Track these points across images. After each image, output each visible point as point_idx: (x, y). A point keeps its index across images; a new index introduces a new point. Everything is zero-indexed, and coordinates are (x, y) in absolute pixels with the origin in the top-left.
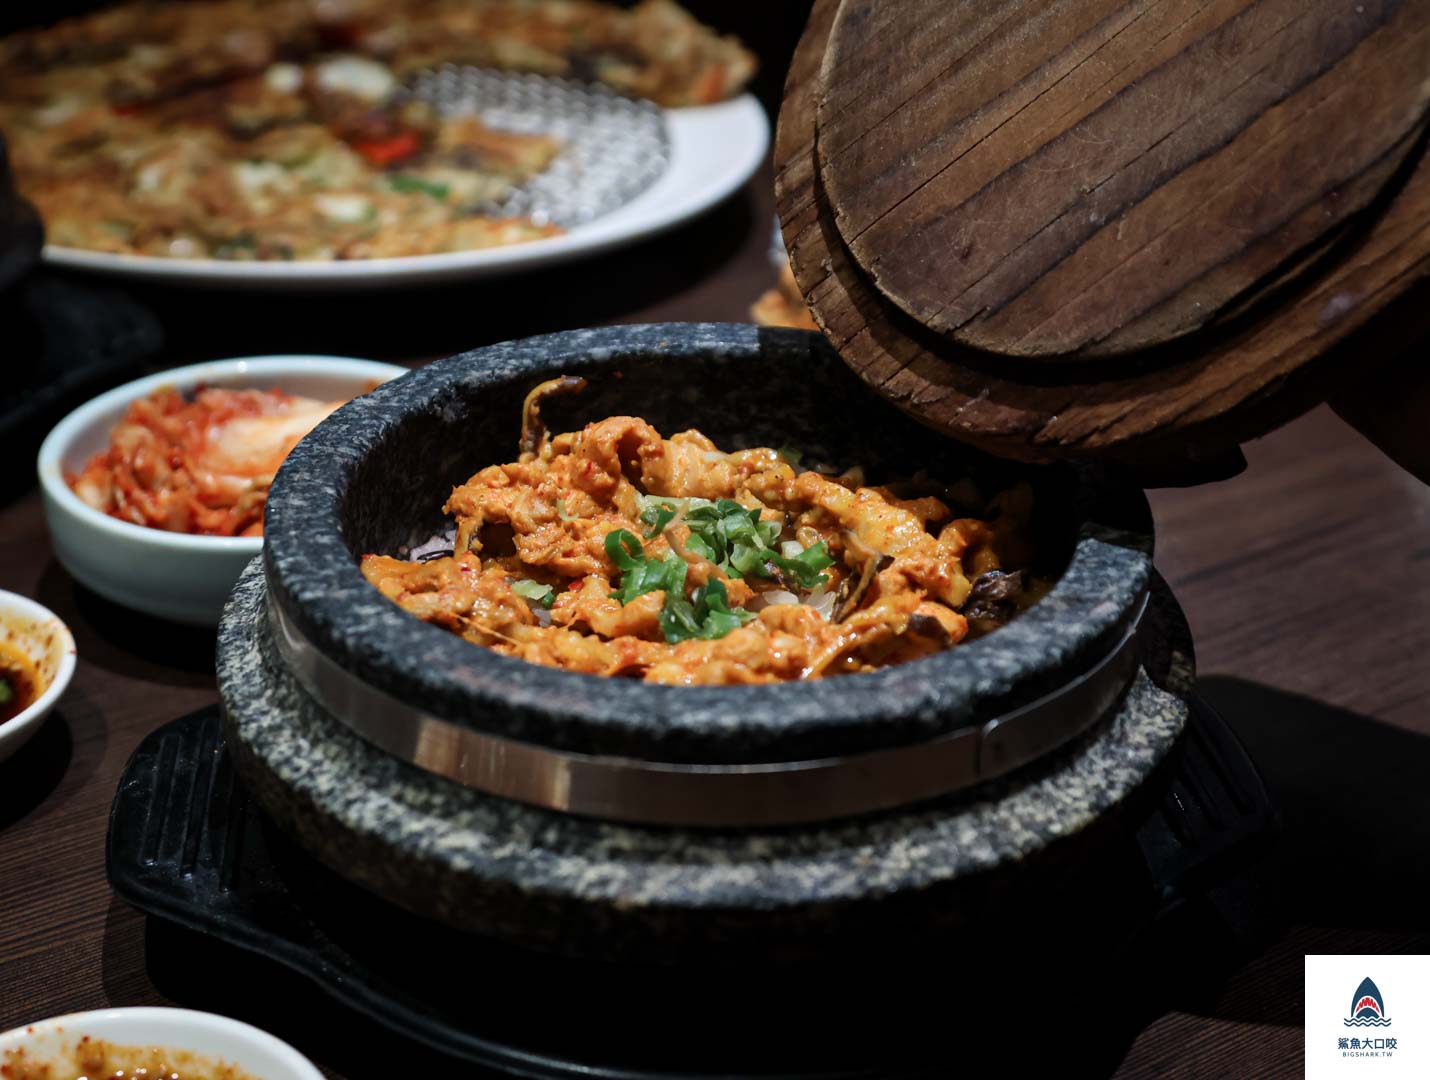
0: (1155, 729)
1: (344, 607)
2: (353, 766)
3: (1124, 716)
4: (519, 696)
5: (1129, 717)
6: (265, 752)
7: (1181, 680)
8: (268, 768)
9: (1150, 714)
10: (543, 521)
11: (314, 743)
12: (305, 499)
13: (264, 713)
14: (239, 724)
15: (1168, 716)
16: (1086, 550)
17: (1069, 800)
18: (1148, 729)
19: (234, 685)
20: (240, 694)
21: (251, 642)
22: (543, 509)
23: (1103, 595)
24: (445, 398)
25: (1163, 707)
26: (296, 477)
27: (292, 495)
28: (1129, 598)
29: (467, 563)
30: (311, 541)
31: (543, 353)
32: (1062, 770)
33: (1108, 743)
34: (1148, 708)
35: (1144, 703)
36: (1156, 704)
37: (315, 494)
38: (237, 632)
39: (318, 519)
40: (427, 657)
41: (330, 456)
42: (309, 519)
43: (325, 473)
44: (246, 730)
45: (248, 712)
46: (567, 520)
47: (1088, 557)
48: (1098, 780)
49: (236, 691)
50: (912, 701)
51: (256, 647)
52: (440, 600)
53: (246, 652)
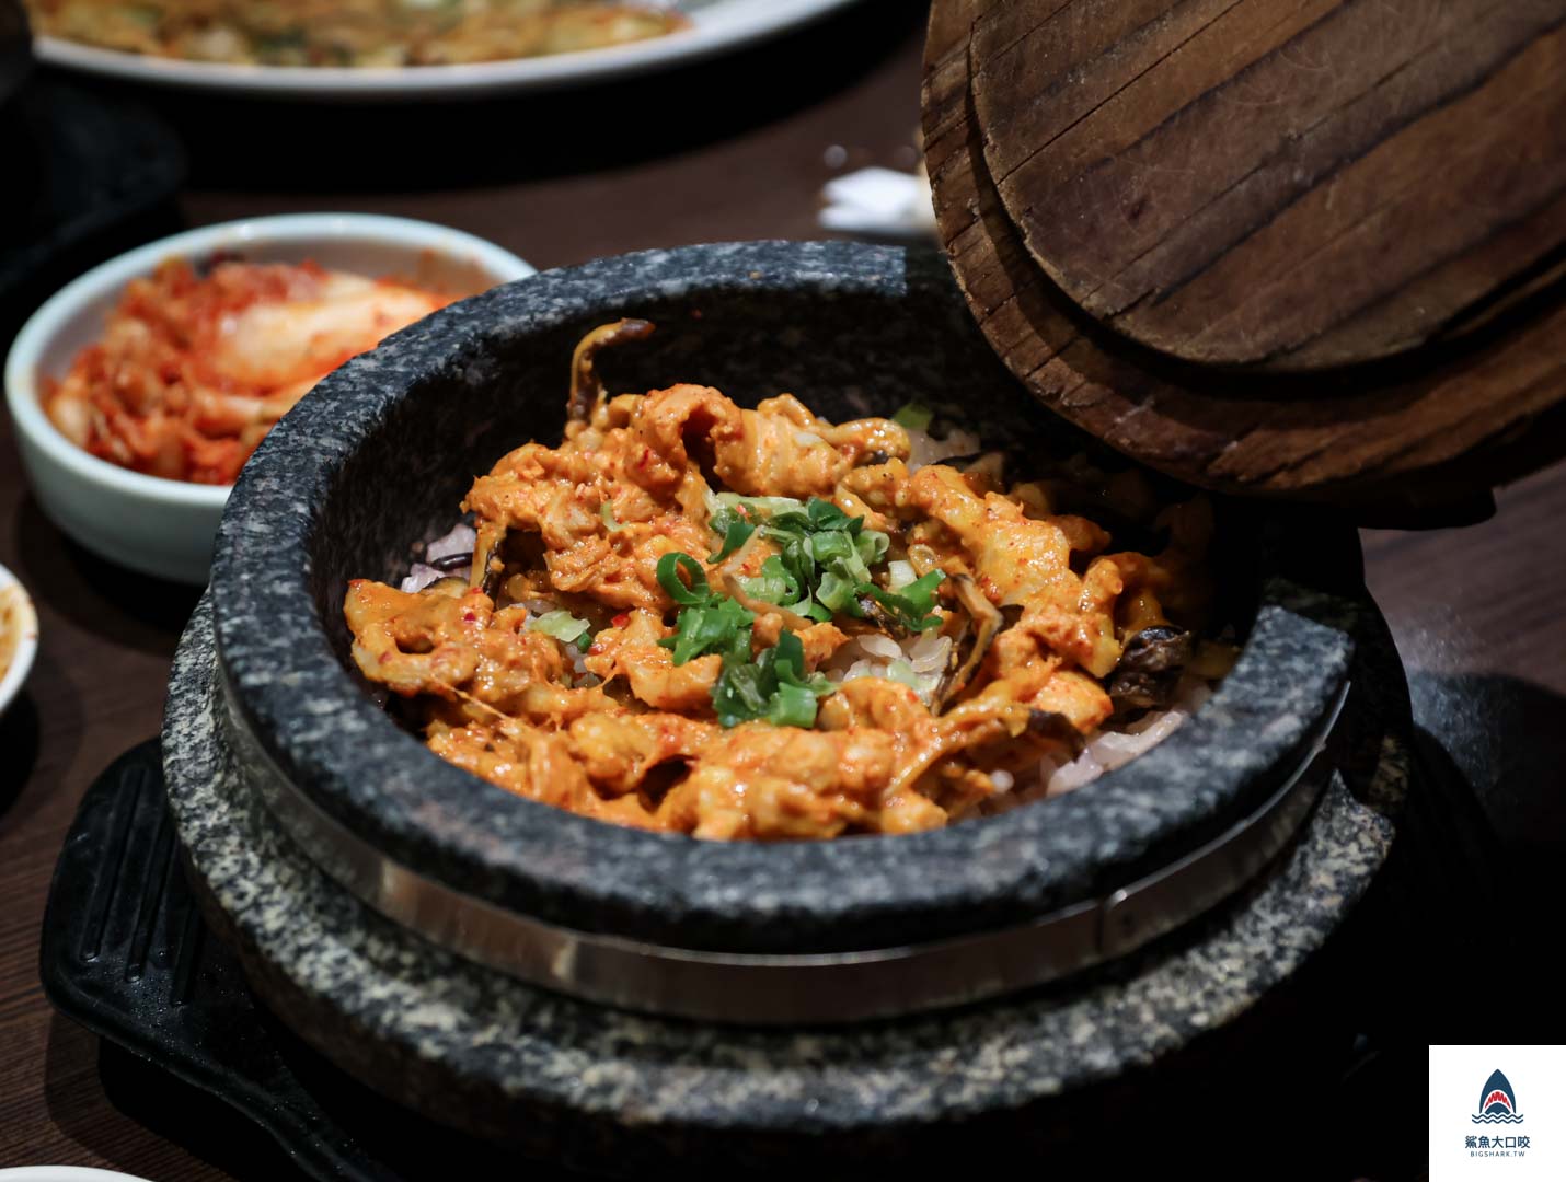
0: (1347, 864)
1: (296, 696)
2: (308, 899)
3: (1307, 848)
4: (501, 854)
5: (1314, 848)
6: (206, 865)
7: (1389, 784)
8: (209, 889)
9: (1343, 840)
10: (582, 533)
11: (266, 859)
12: (268, 522)
13: (210, 807)
14: (179, 820)
15: (1367, 842)
16: (1268, 625)
17: (1221, 977)
18: (1337, 864)
19: (178, 761)
20: (184, 776)
21: (206, 697)
22: (582, 519)
23: (1283, 703)
24: (468, 353)
25: (1361, 829)
26: (261, 485)
27: (252, 515)
28: (1317, 707)
29: (473, 607)
30: (267, 591)
31: (600, 287)
32: (1215, 934)
33: (1282, 889)
34: (1341, 830)
35: (1335, 824)
36: (1353, 823)
37: (281, 514)
38: (191, 679)
39: (279, 554)
40: (390, 785)
41: (308, 451)
42: (269, 554)
43: (297, 481)
44: (187, 829)
45: (191, 804)
46: (613, 528)
47: (1270, 638)
48: (1263, 945)
49: (180, 770)
50: (1009, 876)
51: (210, 708)
52: (433, 666)
53: (197, 713)
